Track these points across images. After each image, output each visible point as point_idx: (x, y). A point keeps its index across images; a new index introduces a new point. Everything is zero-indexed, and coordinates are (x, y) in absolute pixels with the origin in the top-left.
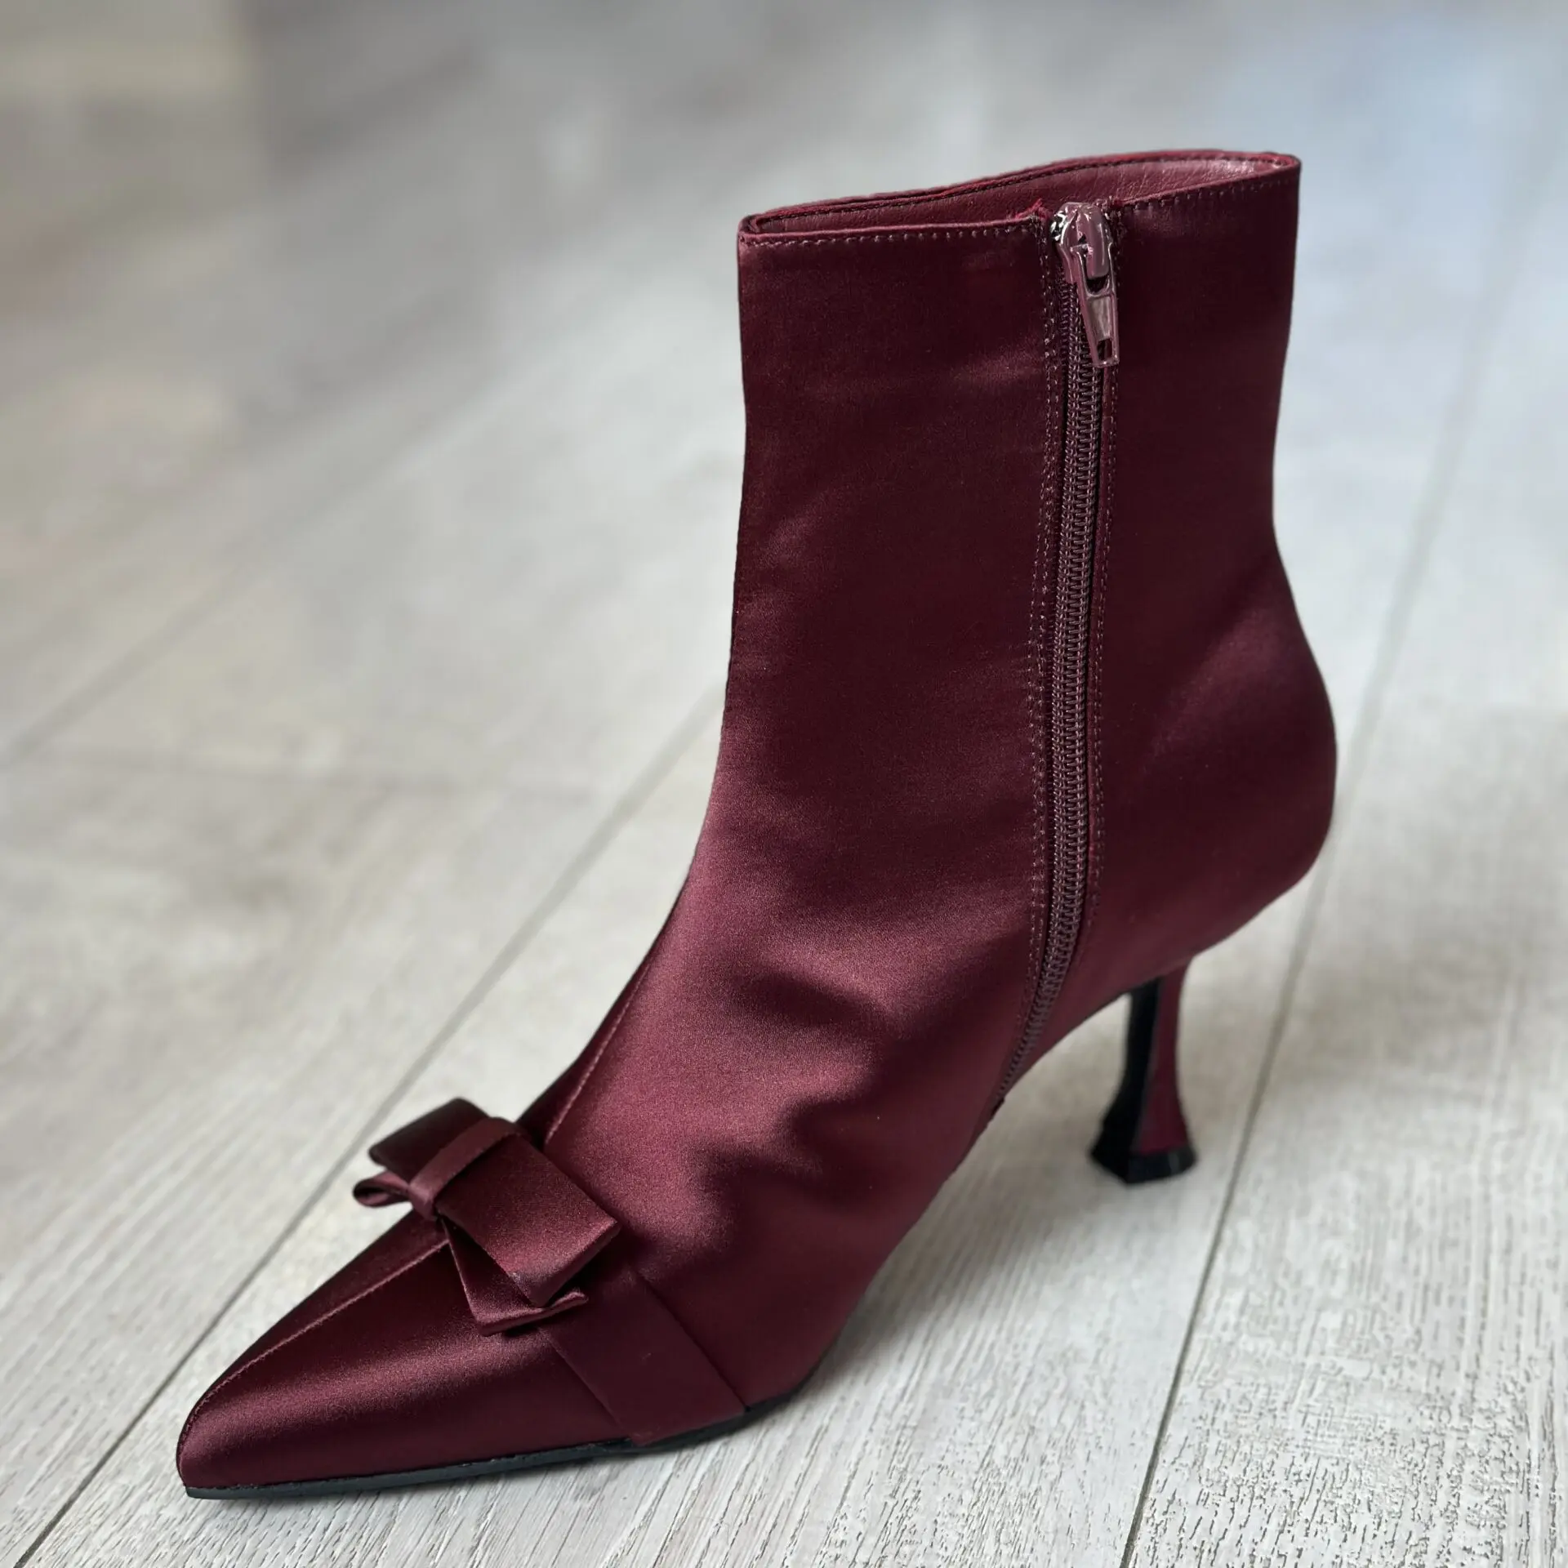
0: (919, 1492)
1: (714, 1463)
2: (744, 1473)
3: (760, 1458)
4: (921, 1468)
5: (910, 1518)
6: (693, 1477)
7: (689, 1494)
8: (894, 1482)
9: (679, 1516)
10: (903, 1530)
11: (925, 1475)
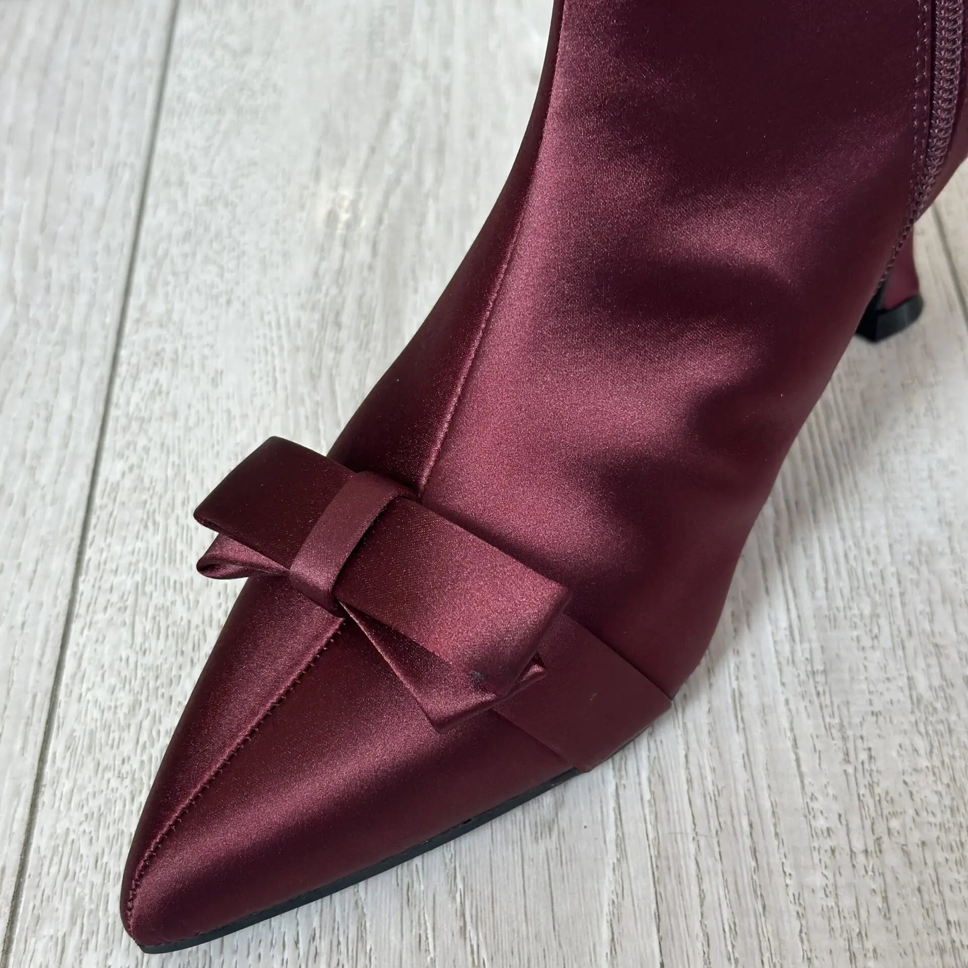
0: (870, 749)
1: (652, 762)
2: (687, 768)
3: (694, 746)
4: (857, 720)
5: (878, 785)
6: (640, 784)
7: (646, 805)
8: (840, 743)
9: (651, 836)
10: (880, 801)
11: (865, 727)
